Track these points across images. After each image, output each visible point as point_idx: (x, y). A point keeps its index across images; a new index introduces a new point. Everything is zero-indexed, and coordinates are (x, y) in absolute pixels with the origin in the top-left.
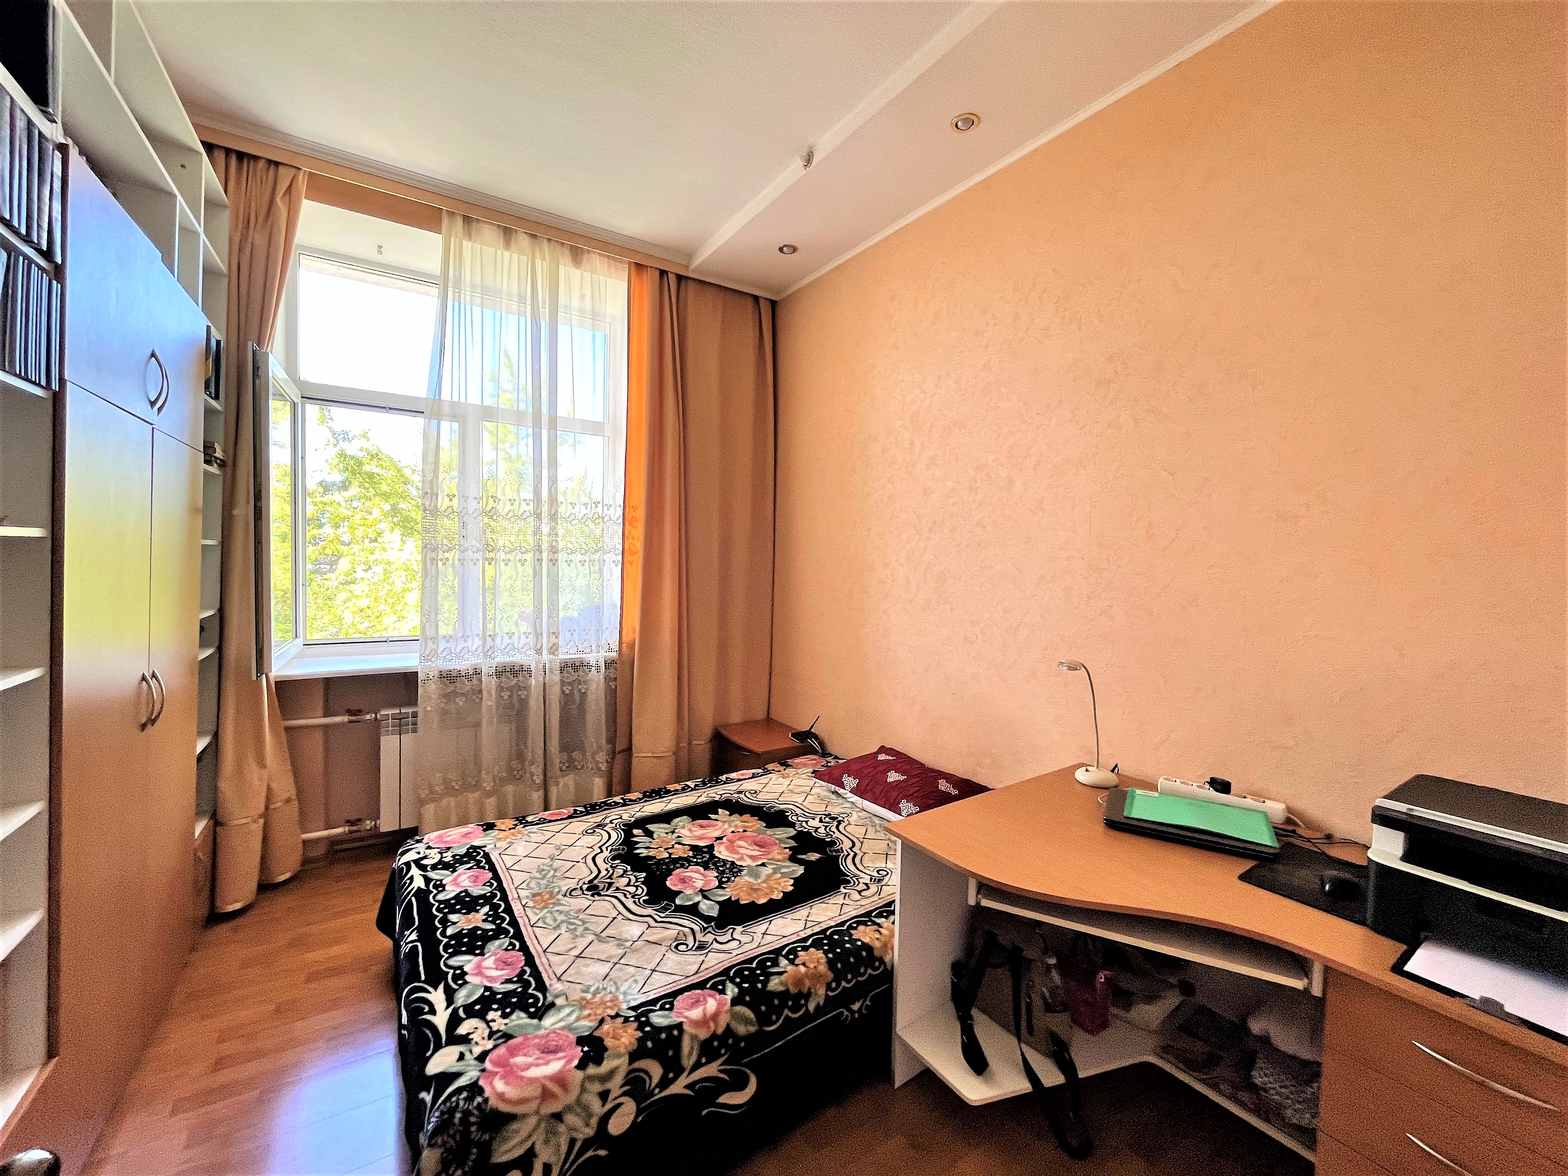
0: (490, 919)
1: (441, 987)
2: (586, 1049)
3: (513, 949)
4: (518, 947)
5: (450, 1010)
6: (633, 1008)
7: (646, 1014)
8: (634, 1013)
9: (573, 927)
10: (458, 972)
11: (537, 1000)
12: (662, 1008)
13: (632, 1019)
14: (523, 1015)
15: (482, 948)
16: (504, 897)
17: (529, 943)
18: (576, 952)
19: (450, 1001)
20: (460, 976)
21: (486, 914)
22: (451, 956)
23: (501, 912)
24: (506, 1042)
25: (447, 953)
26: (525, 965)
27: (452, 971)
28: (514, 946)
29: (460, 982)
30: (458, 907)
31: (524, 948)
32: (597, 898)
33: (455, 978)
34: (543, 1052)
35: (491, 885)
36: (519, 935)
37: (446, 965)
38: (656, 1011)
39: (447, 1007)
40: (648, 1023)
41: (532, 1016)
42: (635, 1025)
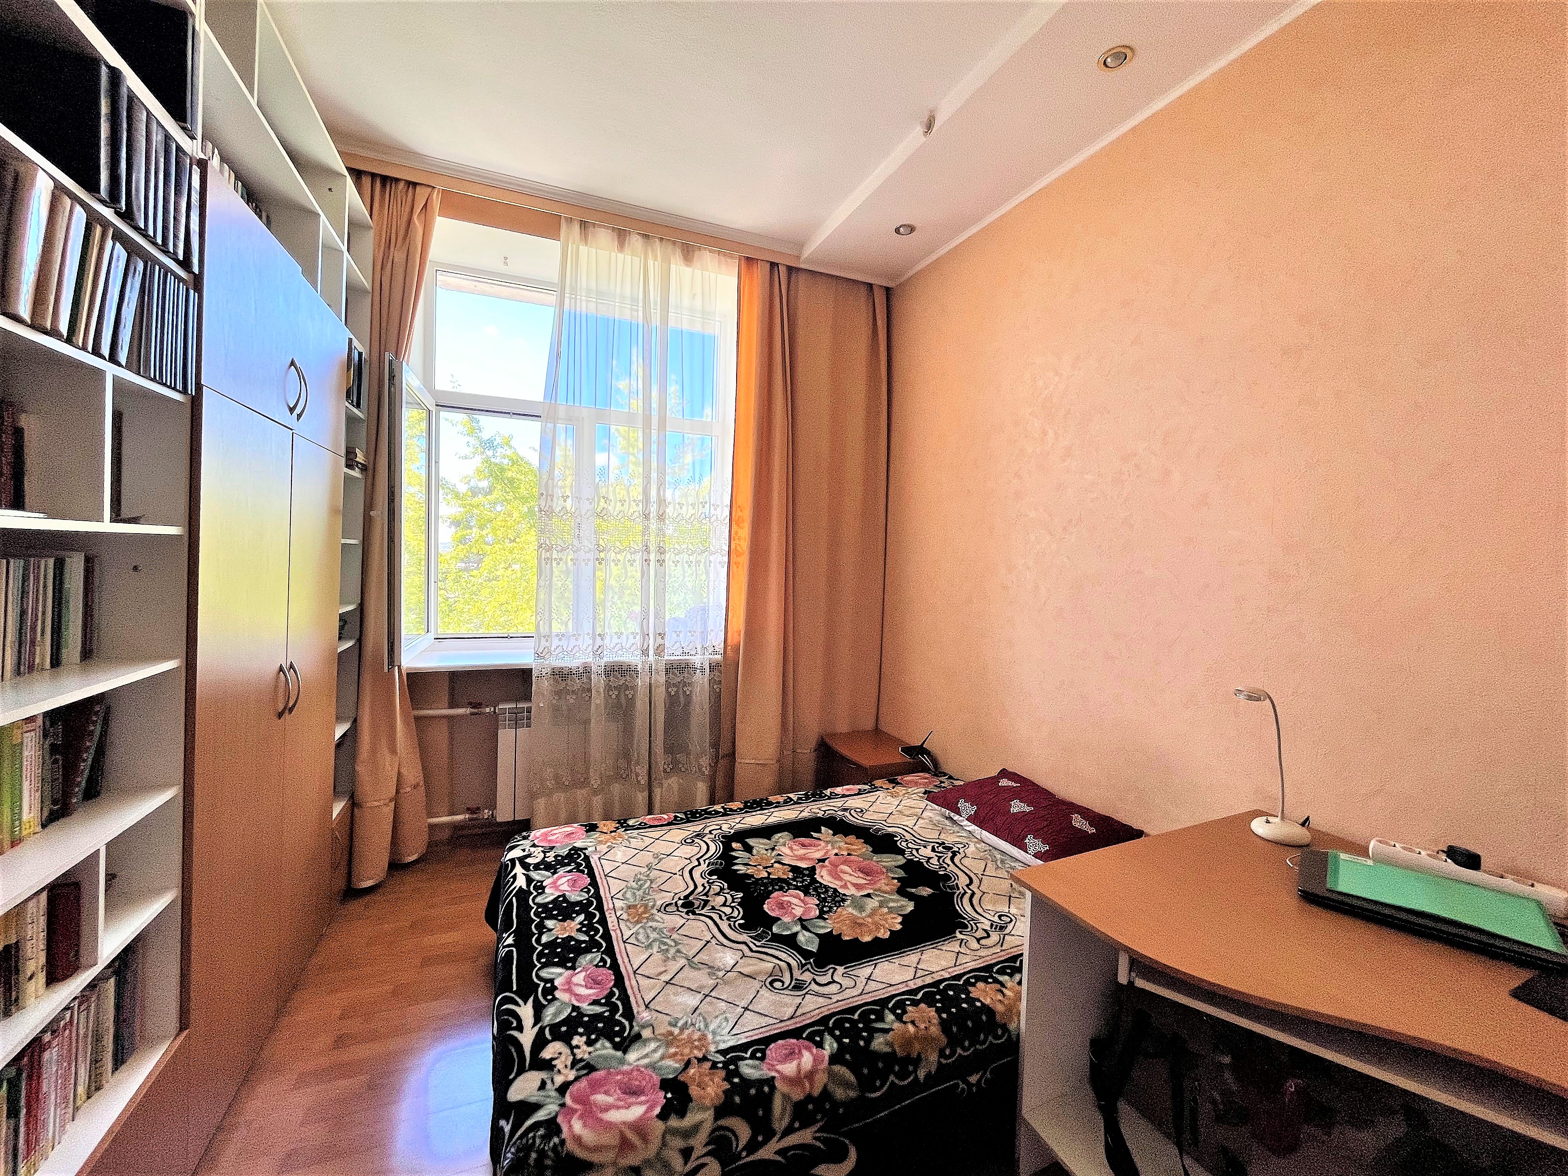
0: (584, 929)
1: (531, 999)
2: (669, 1095)
3: (604, 966)
4: (608, 965)
5: (536, 1029)
6: (723, 1052)
7: (735, 1060)
8: (722, 1059)
9: (663, 947)
10: (548, 985)
11: (623, 1028)
12: (753, 1057)
13: (720, 1065)
14: (608, 1044)
15: (574, 961)
16: (600, 907)
17: (620, 961)
18: (666, 977)
19: (538, 1018)
20: (550, 991)
21: (581, 923)
22: (544, 966)
23: (595, 923)
24: (587, 1074)
25: (540, 963)
26: (614, 986)
27: (542, 984)
28: (605, 962)
29: (549, 997)
30: (555, 912)
31: (615, 967)
32: (691, 916)
33: (546, 992)
34: (625, 1093)
35: (588, 892)
36: (610, 951)
37: (537, 976)
38: (746, 1059)
39: (534, 1025)
40: (737, 1073)
41: (616, 1047)
42: (723, 1074)
